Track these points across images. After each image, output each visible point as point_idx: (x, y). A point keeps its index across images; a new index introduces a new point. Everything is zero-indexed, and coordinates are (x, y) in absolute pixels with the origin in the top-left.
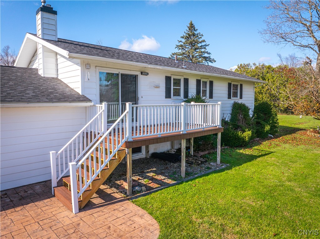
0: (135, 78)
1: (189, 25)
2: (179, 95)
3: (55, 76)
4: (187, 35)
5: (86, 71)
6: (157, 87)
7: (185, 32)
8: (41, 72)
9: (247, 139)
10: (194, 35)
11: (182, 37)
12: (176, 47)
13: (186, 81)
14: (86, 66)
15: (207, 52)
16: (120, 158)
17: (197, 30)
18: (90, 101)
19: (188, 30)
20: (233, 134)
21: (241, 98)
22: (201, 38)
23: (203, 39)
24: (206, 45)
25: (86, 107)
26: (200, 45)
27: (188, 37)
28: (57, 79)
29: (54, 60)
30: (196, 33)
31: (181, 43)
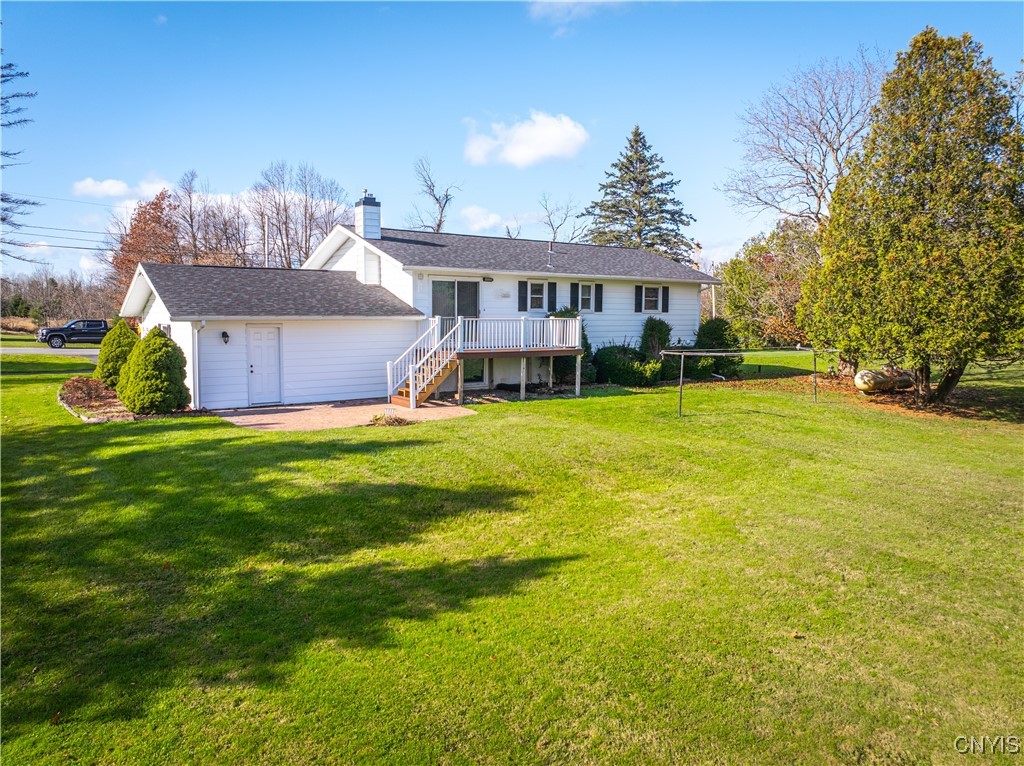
0: (476, 285)
1: (631, 137)
2: (541, 307)
3: (377, 283)
4: (625, 161)
5: (419, 281)
6: (506, 296)
7: (621, 154)
8: (361, 278)
9: (648, 374)
10: (642, 160)
11: (615, 165)
12: (602, 189)
13: (552, 287)
14: (419, 276)
15: (672, 201)
16: (451, 368)
17: (649, 147)
18: (423, 314)
19: (629, 146)
20: (624, 365)
21: (665, 309)
22: (658, 167)
23: (663, 168)
24: (671, 184)
25: (417, 321)
26: (656, 182)
27: (626, 166)
28: (380, 287)
29: (376, 263)
30: (648, 154)
31: (612, 179)
